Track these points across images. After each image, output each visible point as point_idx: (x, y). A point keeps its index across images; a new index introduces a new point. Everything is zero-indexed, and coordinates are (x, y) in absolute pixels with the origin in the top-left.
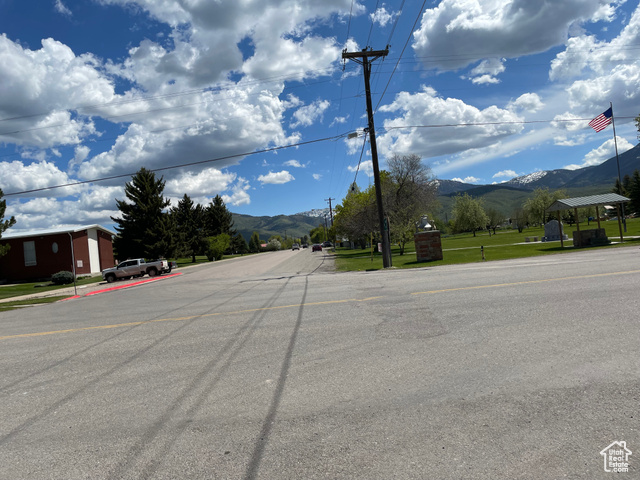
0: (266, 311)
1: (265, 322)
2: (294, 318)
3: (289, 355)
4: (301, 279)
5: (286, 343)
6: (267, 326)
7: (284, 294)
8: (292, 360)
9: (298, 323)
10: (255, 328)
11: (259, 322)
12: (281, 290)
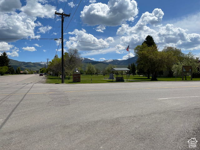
0: (11, 95)
1: (10, 99)
4: (31, 85)
5: (14, 107)
7: (21, 90)
8: (14, 113)
9: (22, 100)
10: (4, 101)
11: (7, 99)
12: (21, 88)
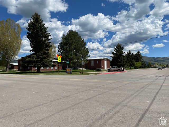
0: (150, 84)
1: (149, 87)
2: (159, 87)
3: (155, 97)
4: (164, 77)
5: (155, 94)
6: (150, 88)
7: (157, 81)
8: (156, 98)
9: (160, 89)
11: (147, 87)
12: (156, 79)
